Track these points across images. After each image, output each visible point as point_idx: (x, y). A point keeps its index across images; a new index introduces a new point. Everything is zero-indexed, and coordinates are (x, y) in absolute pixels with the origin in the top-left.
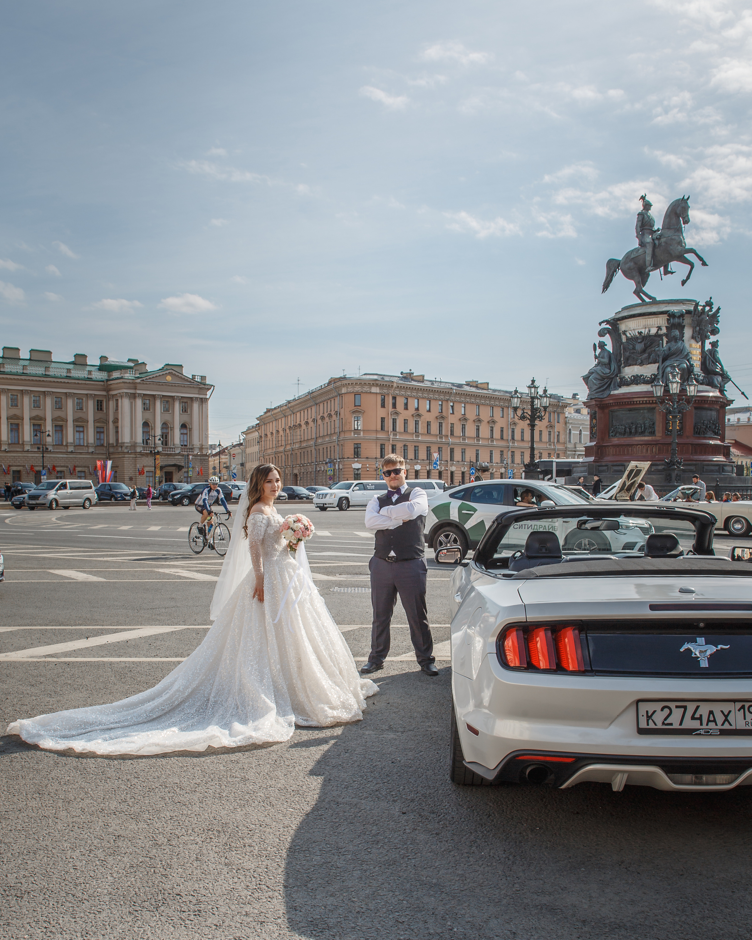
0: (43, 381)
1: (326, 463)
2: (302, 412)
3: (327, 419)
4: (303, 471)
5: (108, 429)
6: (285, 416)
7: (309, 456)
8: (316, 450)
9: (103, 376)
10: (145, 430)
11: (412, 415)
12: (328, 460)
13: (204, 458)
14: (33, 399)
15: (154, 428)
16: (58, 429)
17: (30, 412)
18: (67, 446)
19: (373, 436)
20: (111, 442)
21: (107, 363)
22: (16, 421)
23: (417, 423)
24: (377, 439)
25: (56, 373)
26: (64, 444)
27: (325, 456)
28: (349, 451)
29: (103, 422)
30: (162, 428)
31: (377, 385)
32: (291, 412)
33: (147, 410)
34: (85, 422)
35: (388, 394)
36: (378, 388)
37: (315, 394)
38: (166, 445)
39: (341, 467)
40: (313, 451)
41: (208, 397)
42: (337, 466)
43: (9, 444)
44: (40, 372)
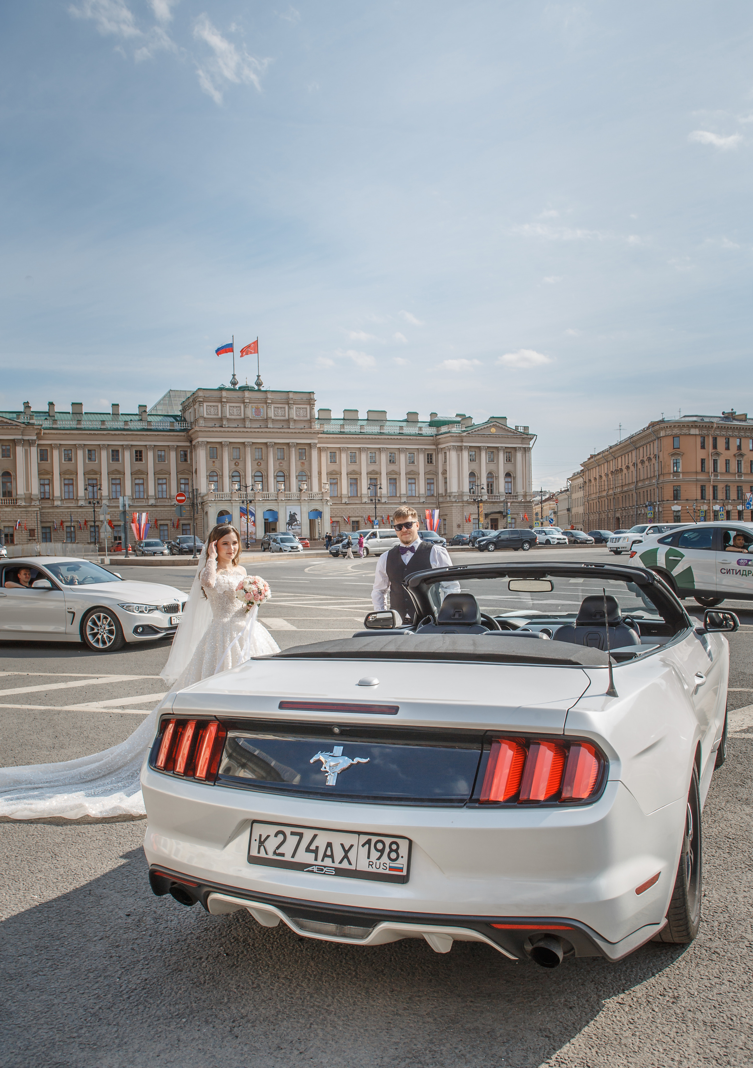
0: (378, 438)
1: (646, 506)
2: (623, 457)
3: (647, 463)
4: (624, 514)
5: (437, 480)
6: (607, 462)
7: (631, 499)
8: (637, 494)
9: (431, 431)
10: (472, 480)
11: (734, 455)
12: (647, 503)
13: (527, 505)
14: (369, 455)
15: (480, 478)
16: (392, 481)
17: (367, 467)
18: (400, 497)
19: (693, 477)
20: (440, 492)
21: (436, 419)
22: (355, 476)
23: (739, 463)
24: (697, 480)
25: (389, 431)
26: (398, 495)
27: (646, 499)
28: (668, 493)
29: (433, 474)
30: (488, 478)
31: (696, 427)
32: (612, 458)
33: (473, 461)
34: (416, 474)
35: (708, 435)
36: (697, 430)
37: (634, 439)
38: (492, 493)
39: (660, 510)
40: (635, 495)
41: (531, 446)
42: (657, 508)
43: (349, 497)
44: (376, 431)
